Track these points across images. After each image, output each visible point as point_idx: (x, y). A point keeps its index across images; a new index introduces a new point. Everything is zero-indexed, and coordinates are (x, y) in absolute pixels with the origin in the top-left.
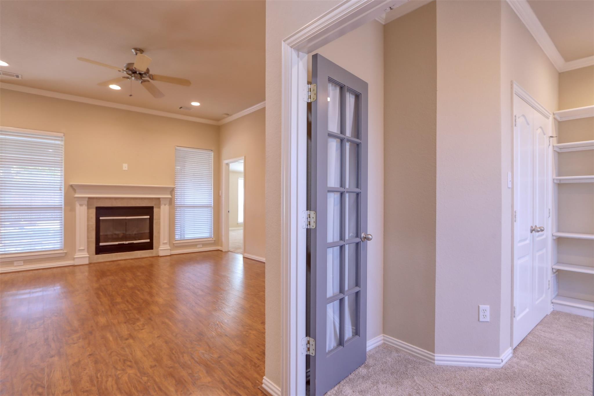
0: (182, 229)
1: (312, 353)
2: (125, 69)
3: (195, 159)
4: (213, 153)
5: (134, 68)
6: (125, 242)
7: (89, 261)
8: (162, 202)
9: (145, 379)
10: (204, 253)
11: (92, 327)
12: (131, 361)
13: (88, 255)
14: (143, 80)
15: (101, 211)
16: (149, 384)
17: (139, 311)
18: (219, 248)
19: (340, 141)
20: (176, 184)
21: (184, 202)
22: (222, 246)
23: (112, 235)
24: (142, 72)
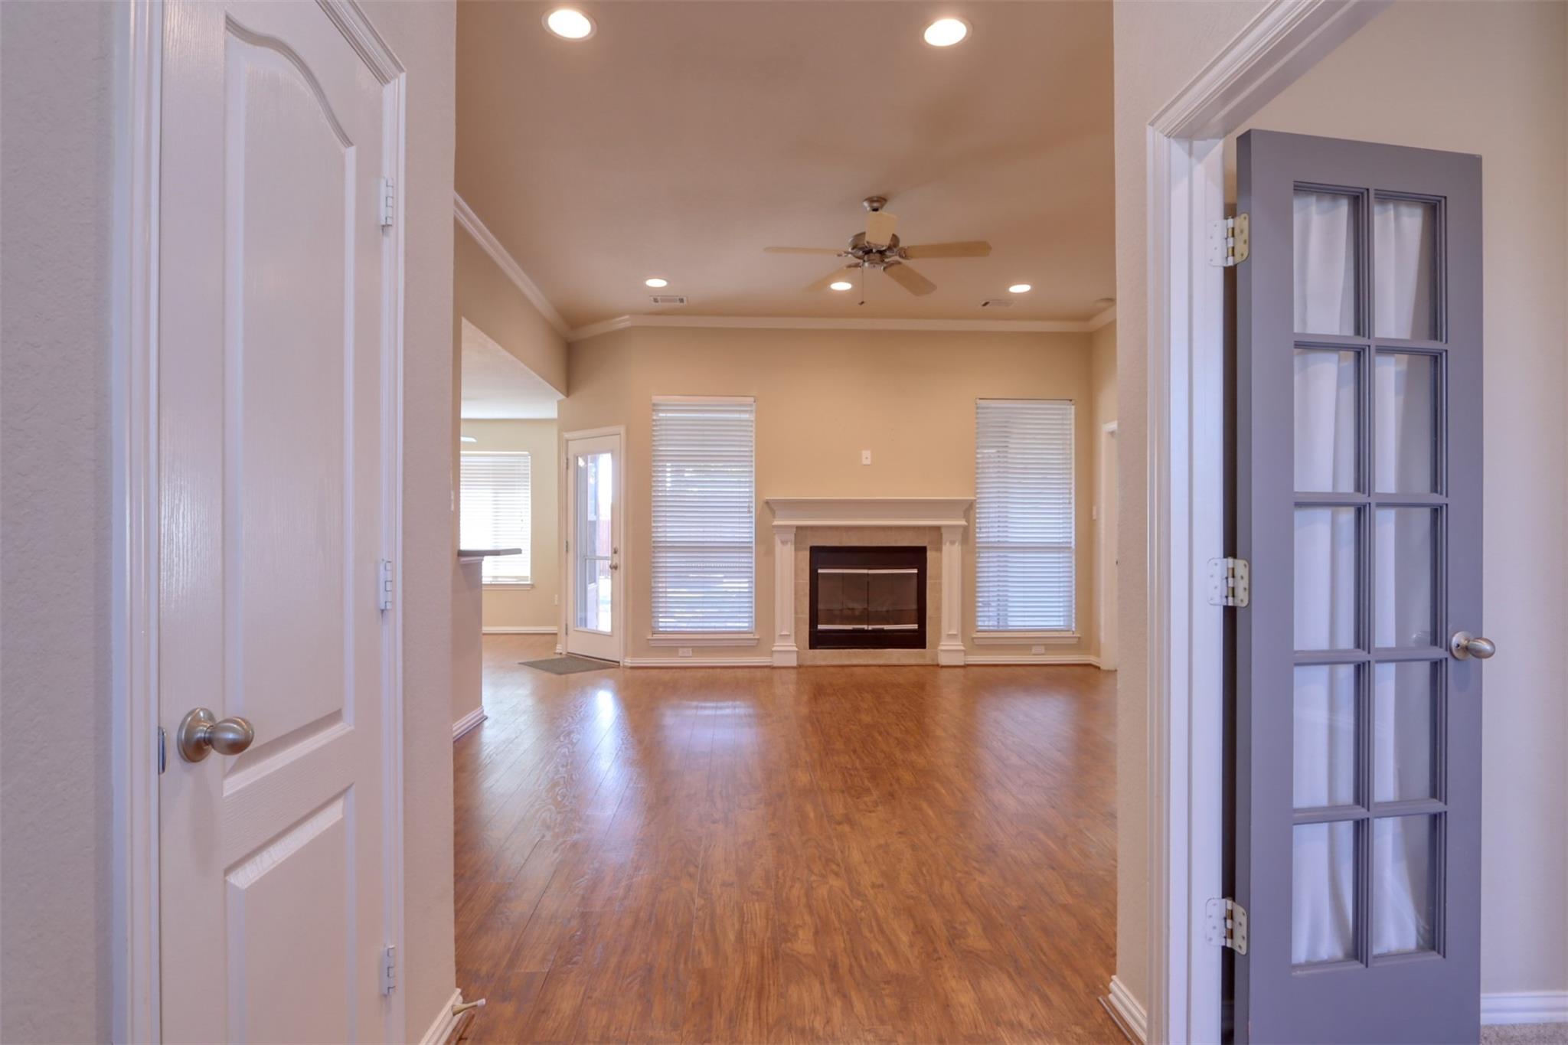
0: (1001, 603)
1: (1240, 947)
2: (850, 250)
3: (1028, 426)
4: (1073, 407)
5: (866, 245)
6: (865, 627)
7: (798, 660)
8: (945, 537)
9: (858, 903)
10: (1050, 669)
11: (784, 786)
12: (838, 865)
13: (797, 649)
14: (887, 263)
15: (820, 555)
16: (863, 914)
17: (874, 775)
18: (1092, 659)
19: (1355, 357)
20: (978, 493)
21: (1007, 537)
22: (1098, 655)
23: (842, 610)
24: (883, 246)
